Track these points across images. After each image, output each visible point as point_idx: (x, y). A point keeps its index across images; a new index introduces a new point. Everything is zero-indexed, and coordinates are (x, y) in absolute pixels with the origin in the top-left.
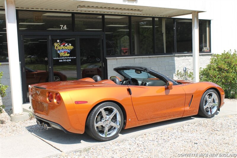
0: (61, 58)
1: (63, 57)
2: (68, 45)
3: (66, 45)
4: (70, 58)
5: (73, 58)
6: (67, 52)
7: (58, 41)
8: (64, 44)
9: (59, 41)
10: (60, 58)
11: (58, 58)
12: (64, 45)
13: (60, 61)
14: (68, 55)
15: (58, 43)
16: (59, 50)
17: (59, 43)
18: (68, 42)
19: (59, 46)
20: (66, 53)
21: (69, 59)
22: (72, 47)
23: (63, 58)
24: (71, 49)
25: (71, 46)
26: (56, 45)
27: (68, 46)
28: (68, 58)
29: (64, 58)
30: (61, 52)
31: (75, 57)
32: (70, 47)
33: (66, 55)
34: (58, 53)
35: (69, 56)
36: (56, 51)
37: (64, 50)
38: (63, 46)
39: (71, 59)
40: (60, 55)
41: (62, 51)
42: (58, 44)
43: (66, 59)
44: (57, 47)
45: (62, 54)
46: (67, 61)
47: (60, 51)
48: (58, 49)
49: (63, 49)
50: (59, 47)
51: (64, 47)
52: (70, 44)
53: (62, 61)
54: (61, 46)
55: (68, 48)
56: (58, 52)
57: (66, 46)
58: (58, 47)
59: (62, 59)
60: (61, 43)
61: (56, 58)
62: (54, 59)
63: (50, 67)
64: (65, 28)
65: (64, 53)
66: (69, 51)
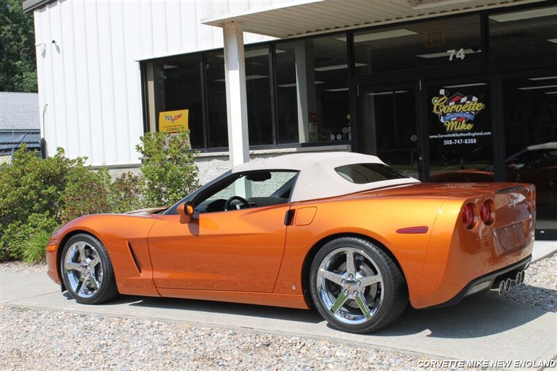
0: (449, 135)
1: (454, 132)
2: (470, 99)
3: (464, 100)
4: (474, 135)
5: (481, 134)
6: (466, 119)
7: (442, 92)
8: (457, 98)
9: (445, 92)
10: (446, 136)
11: (442, 136)
12: (458, 103)
13: (447, 143)
14: (470, 126)
15: (442, 96)
16: (444, 115)
17: (445, 97)
18: (469, 93)
19: (445, 104)
20: (464, 121)
21: (471, 137)
22: (481, 104)
23: (454, 135)
24: (476, 111)
25: (478, 102)
26: (436, 102)
27: (468, 102)
28: (469, 134)
29: (457, 135)
30: (450, 121)
31: (490, 133)
32: (474, 105)
33: (463, 126)
34: (443, 124)
35: (472, 131)
36: (436, 117)
37: (458, 115)
38: (453, 103)
39: (476, 137)
40: (446, 127)
41: (452, 116)
42: (442, 99)
43: (464, 138)
44: (438, 107)
45: (451, 125)
46: (466, 142)
47: (447, 118)
48: (443, 112)
49: (454, 112)
50: (444, 108)
51: (456, 107)
52: (475, 99)
53: (450, 142)
54: (450, 104)
55: (469, 109)
56: (442, 120)
57: (464, 104)
58: (442, 108)
59: (453, 139)
60: (448, 97)
61: (436, 137)
62: (431, 137)
63: (421, 158)
64: (460, 57)
65: (456, 122)
66: (470, 117)
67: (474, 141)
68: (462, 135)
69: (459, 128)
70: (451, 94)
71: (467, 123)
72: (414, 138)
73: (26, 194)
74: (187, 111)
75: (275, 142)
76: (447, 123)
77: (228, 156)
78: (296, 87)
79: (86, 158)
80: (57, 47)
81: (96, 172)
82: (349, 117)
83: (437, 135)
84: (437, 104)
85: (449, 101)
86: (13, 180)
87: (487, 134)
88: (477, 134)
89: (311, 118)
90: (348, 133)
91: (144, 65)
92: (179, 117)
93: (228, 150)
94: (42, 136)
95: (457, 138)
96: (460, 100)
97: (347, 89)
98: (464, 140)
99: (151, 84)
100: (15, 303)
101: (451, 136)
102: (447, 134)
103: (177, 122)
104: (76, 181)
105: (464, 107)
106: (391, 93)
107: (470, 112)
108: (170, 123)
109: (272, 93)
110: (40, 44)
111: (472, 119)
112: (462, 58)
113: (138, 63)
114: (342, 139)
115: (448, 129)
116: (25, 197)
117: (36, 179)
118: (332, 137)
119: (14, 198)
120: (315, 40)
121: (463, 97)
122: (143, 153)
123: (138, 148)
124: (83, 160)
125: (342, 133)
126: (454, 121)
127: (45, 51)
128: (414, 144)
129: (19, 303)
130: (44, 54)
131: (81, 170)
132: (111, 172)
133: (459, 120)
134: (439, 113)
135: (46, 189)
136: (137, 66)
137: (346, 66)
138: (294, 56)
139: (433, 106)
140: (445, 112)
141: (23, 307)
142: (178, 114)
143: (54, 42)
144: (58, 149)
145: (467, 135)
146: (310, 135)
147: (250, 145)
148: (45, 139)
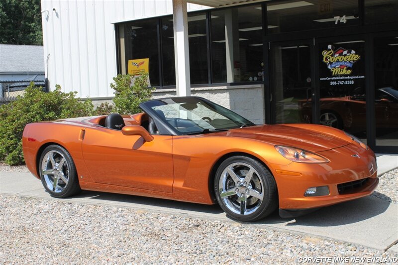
0: (334, 78)
1: (337, 76)
2: (349, 52)
3: (345, 52)
4: (352, 78)
5: (357, 77)
6: (346, 66)
7: (330, 47)
8: (341, 51)
9: (332, 47)
10: (332, 78)
11: (329, 79)
12: (341, 54)
13: (332, 83)
14: (349, 72)
15: (330, 50)
16: (331, 63)
17: (332, 51)
18: (349, 48)
19: (332, 56)
20: (345, 68)
21: (350, 80)
22: (357, 56)
23: (337, 78)
24: (354, 61)
25: (356, 54)
26: (325, 54)
27: (348, 54)
28: (348, 77)
29: (340, 78)
30: (335, 67)
31: (363, 77)
32: (352, 56)
33: (345, 72)
34: (330, 70)
35: (350, 75)
36: (325, 65)
37: (341, 64)
38: (338, 55)
39: (353, 79)
40: (332, 72)
41: (337, 64)
42: (330, 52)
43: (345, 80)
44: (327, 57)
45: (335, 71)
46: (346, 83)
47: (333, 66)
48: (330, 61)
49: (338, 61)
50: (331, 58)
51: (340, 58)
52: (353, 52)
53: (335, 83)
54: (336, 56)
55: (349, 60)
56: (329, 67)
57: (345, 55)
58: (329, 58)
59: (337, 81)
60: (334, 51)
61: (325, 79)
62: (321, 79)
63: (313, 95)
64: (342, 21)
65: (340, 69)
66: (349, 65)
67: (352, 82)
68: (343, 78)
69: (341, 73)
70: (336, 49)
71: (347, 69)
72: (309, 80)
73: (34, 118)
74: (148, 59)
75: (210, 82)
76: (333, 69)
77: (176, 92)
78: (225, 43)
79: (76, 93)
80: (57, 13)
81: (83, 102)
82: (262, 64)
83: (326, 78)
84: (326, 56)
85: (335, 54)
86: (25, 108)
87: (361, 77)
88: (354, 77)
89: (236, 65)
90: (262, 76)
91: (118, 26)
92: (142, 63)
93: (175, 88)
94: (46, 77)
95: (340, 80)
96: (343, 52)
97: (262, 44)
98: (345, 82)
99: (122, 41)
100: (23, 194)
101: (336, 78)
102: (332, 77)
103: (141, 67)
104: (69, 109)
105: (346, 58)
106: (296, 47)
107: (349, 61)
108: (135, 68)
109: (208, 47)
110: (44, 11)
111: (351, 67)
112: (345, 22)
113: (113, 25)
114: (258, 80)
115: (333, 74)
116: (33, 120)
117: (40, 107)
118: (251, 79)
119: (25, 120)
120: (239, 9)
121: (345, 51)
122: (115, 89)
123: (112, 86)
124: (74, 94)
125: (257, 76)
126: (338, 68)
127: (48, 16)
128: (309, 84)
129: (26, 194)
130: (47, 19)
131: (73, 101)
132: (94, 103)
133: (342, 67)
134: (328, 62)
135: (47, 114)
136: (113, 27)
137: (261, 28)
138: (224, 21)
139: (323, 57)
140: (331, 61)
141: (28, 197)
142: (141, 62)
143: (54, 10)
144: (56, 86)
145: (347, 78)
146: (235, 77)
147: (191, 84)
148: (48, 79)
